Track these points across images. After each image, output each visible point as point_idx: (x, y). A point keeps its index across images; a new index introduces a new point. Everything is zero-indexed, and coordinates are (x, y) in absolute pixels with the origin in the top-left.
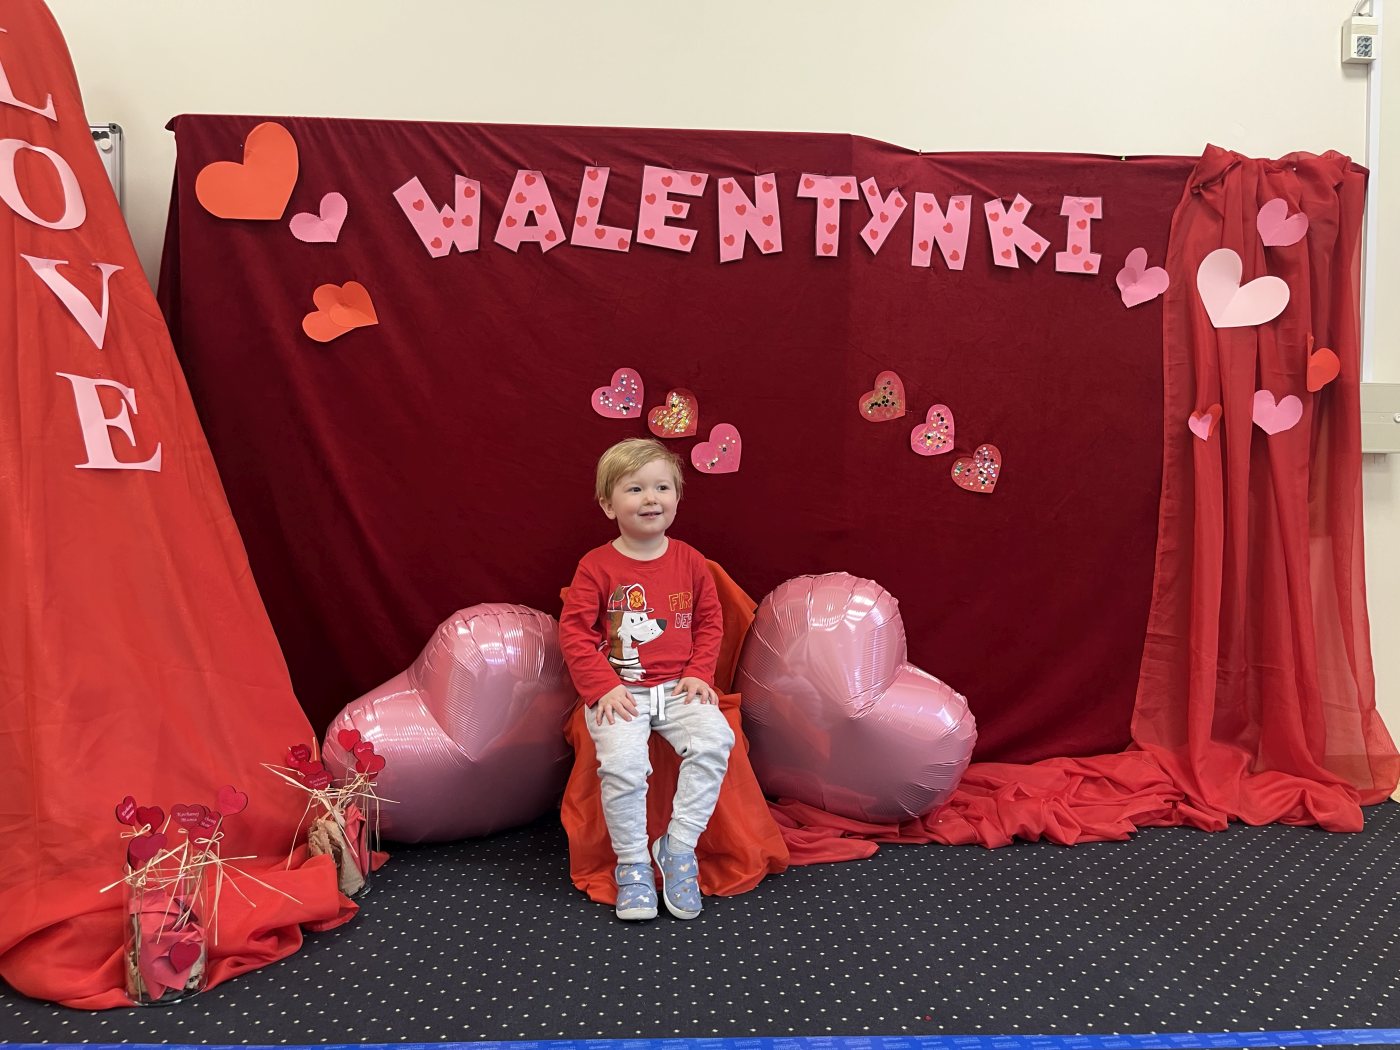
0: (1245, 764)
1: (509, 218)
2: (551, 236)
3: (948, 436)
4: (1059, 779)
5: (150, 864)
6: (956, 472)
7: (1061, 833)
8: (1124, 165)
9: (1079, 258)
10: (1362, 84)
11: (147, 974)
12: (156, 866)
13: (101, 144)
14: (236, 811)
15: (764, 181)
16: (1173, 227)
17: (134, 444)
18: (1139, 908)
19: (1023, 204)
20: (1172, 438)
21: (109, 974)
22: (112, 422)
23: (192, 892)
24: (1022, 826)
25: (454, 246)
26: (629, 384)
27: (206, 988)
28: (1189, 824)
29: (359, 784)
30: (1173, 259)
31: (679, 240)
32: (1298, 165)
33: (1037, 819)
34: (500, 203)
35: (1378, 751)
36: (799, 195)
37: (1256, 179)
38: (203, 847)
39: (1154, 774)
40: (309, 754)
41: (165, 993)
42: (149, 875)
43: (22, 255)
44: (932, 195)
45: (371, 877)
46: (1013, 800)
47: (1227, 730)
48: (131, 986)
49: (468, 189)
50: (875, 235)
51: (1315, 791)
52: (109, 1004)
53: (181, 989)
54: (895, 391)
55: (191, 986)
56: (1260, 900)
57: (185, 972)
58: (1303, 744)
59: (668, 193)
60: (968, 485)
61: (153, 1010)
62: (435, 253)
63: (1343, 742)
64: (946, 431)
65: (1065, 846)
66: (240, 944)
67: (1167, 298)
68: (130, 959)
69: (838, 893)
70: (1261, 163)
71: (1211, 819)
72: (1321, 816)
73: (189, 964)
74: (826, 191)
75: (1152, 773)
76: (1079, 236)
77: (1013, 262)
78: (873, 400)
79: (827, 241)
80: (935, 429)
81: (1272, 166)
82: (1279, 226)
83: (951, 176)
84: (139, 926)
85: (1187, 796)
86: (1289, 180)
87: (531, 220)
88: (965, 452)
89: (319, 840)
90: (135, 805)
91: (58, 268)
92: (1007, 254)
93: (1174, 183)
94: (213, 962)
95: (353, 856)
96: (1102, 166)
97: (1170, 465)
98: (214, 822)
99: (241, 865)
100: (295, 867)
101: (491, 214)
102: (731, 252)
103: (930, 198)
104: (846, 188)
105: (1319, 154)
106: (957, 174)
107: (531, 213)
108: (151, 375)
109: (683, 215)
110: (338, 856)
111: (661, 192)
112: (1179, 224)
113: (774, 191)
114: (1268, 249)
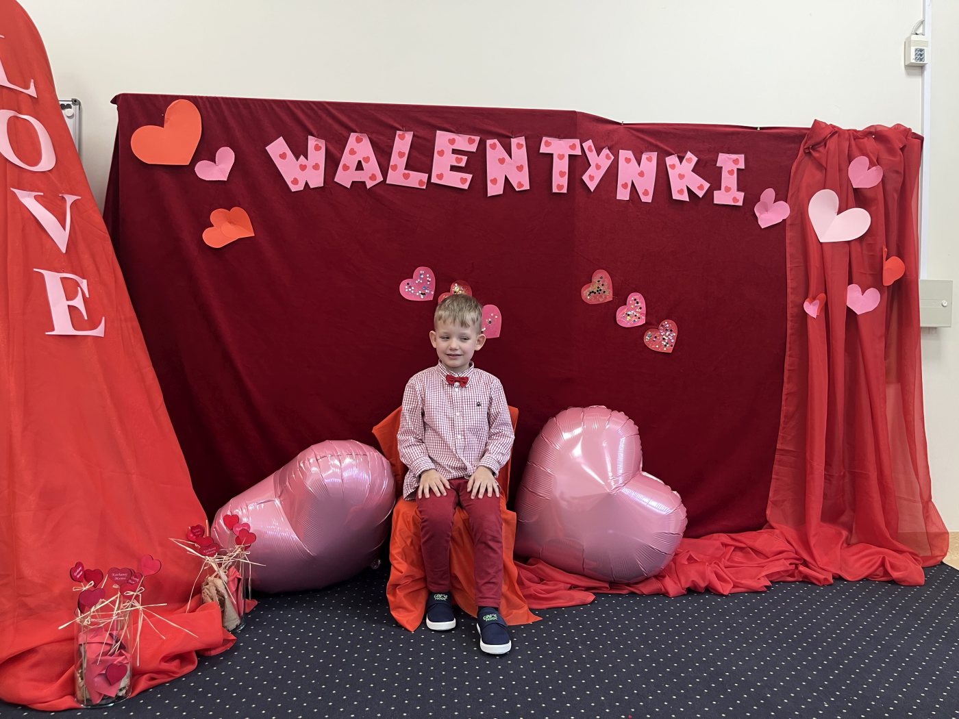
0: (844, 538)
1: (345, 165)
2: (373, 177)
3: (642, 314)
4: (718, 549)
5: (93, 609)
6: (647, 339)
7: (719, 586)
8: (759, 133)
9: (729, 195)
10: (918, 80)
11: (90, 686)
12: (97, 611)
13: (66, 112)
14: (153, 572)
15: (518, 143)
16: (792, 174)
17: (86, 318)
18: (773, 639)
19: (691, 158)
20: (792, 317)
21: (63, 686)
22: (71, 303)
23: (122, 629)
24: (693, 581)
25: (307, 184)
26: (425, 277)
27: (130, 695)
28: (806, 580)
29: (237, 552)
30: (792, 196)
31: (460, 181)
32: (876, 134)
33: (703, 576)
34: (339, 155)
35: (933, 530)
36: (541, 151)
37: (847, 144)
38: (130, 598)
39: (783, 545)
40: (203, 532)
41: (103, 699)
42: (93, 617)
43: (12, 189)
44: (630, 152)
45: (246, 618)
46: (686, 563)
47: (831, 515)
48: (79, 694)
49: (316, 145)
50: (592, 179)
51: (891, 557)
52: (63, 707)
53: (114, 696)
54: (605, 284)
55: (120, 694)
56: (855, 633)
57: (117, 684)
58: (883, 525)
59: (453, 150)
60: (655, 347)
61: (94, 711)
62: (294, 188)
63: (910, 524)
64: (640, 310)
65: (722, 595)
66: (155, 664)
67: (788, 222)
68: (78, 675)
69: (567, 628)
70: (851, 132)
71: (821, 577)
72: (896, 575)
73: (119, 679)
74: (559, 149)
75: (781, 545)
76: (729, 180)
77: (685, 197)
78: (591, 289)
79: (560, 183)
80: (633, 309)
81: (858, 135)
82: (863, 175)
83: (643, 140)
84: (85, 652)
85: (805, 560)
86: (870, 144)
87: (359, 167)
88: (653, 325)
89: (209, 592)
90: (83, 567)
91: (36, 198)
92: (681, 192)
93: (793, 146)
94: (136, 677)
95: (233, 603)
96: (744, 133)
97: (792, 334)
98: (138, 580)
99: (156, 610)
100: (192, 610)
101: (332, 162)
102: (495, 189)
103: (629, 154)
104: (573, 147)
105: (890, 126)
106: (647, 138)
107: (360, 162)
108: (98, 270)
109: (463, 164)
110: (222, 603)
111: (448, 152)
112: (796, 172)
113: (524, 148)
114: (856, 190)
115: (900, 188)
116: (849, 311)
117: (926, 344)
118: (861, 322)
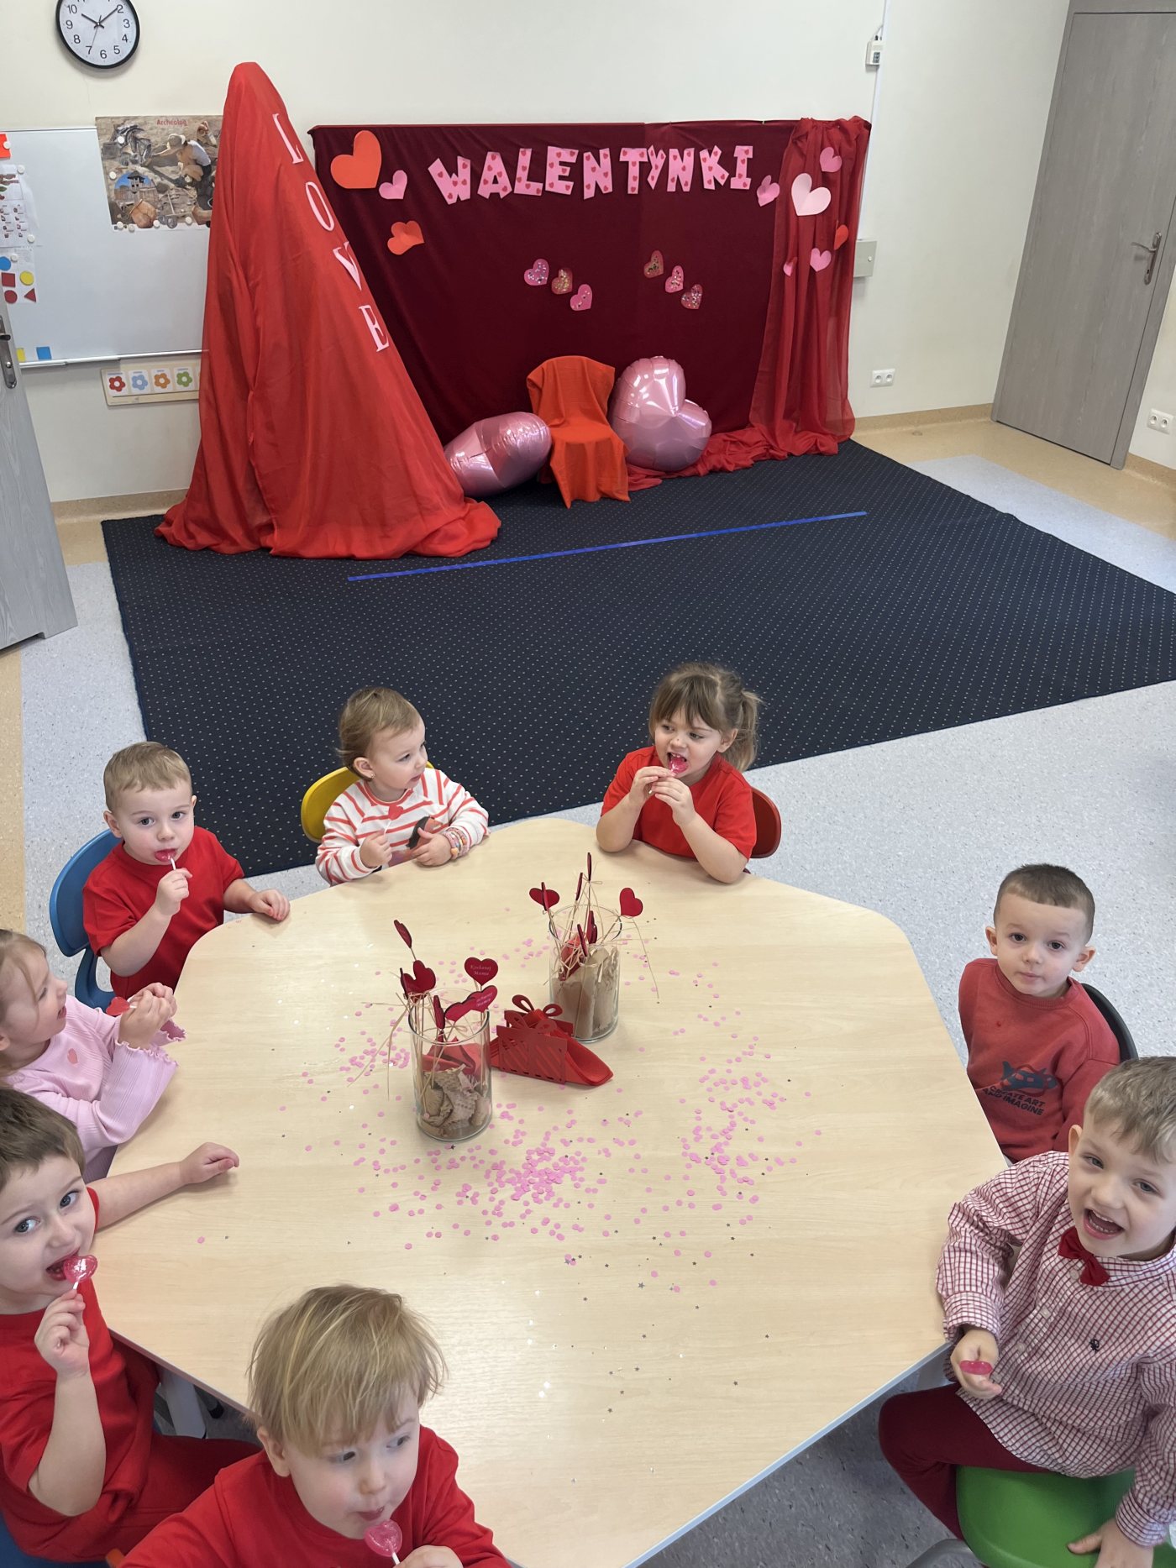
0: (795, 428)
1: (485, 180)
2: (505, 189)
3: (680, 281)
6: (684, 300)
7: (727, 466)
8: (763, 126)
9: (741, 181)
10: (872, 75)
15: (605, 154)
16: (783, 162)
19: (718, 151)
20: (776, 275)
22: (375, 326)
24: (713, 465)
25: (458, 198)
26: (542, 267)
28: (773, 458)
30: (782, 179)
31: (564, 188)
32: (839, 124)
33: (719, 462)
34: (480, 171)
35: (846, 417)
36: (620, 160)
37: (821, 135)
39: (759, 437)
44: (677, 150)
46: (711, 454)
47: (789, 414)
49: (464, 164)
50: (653, 178)
51: (822, 439)
54: (659, 262)
58: (817, 418)
59: (560, 162)
60: (688, 305)
62: (450, 202)
63: (833, 415)
64: (680, 278)
65: (730, 472)
67: (778, 201)
70: (824, 124)
71: (781, 455)
72: (822, 449)
74: (633, 157)
76: (742, 168)
77: (713, 186)
78: (650, 267)
79: (633, 185)
80: (676, 279)
81: (829, 126)
82: (829, 162)
83: (685, 137)
85: (772, 446)
86: (836, 135)
87: (495, 180)
88: (688, 289)
91: (339, 251)
92: (710, 182)
93: (785, 135)
96: (751, 127)
97: (774, 288)
101: (476, 178)
102: (589, 193)
103: (676, 152)
104: (642, 155)
105: (848, 119)
106: (688, 136)
107: (495, 177)
109: (567, 174)
111: (556, 161)
112: (786, 158)
113: (609, 158)
114: (824, 173)
115: (851, 170)
116: (811, 268)
117: (856, 288)
118: (817, 276)
